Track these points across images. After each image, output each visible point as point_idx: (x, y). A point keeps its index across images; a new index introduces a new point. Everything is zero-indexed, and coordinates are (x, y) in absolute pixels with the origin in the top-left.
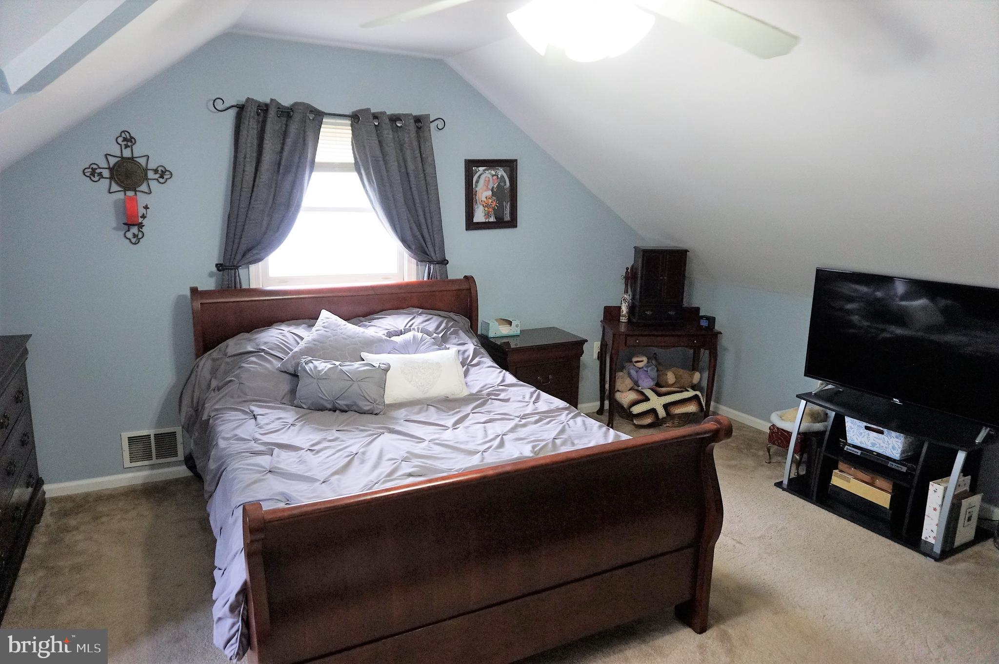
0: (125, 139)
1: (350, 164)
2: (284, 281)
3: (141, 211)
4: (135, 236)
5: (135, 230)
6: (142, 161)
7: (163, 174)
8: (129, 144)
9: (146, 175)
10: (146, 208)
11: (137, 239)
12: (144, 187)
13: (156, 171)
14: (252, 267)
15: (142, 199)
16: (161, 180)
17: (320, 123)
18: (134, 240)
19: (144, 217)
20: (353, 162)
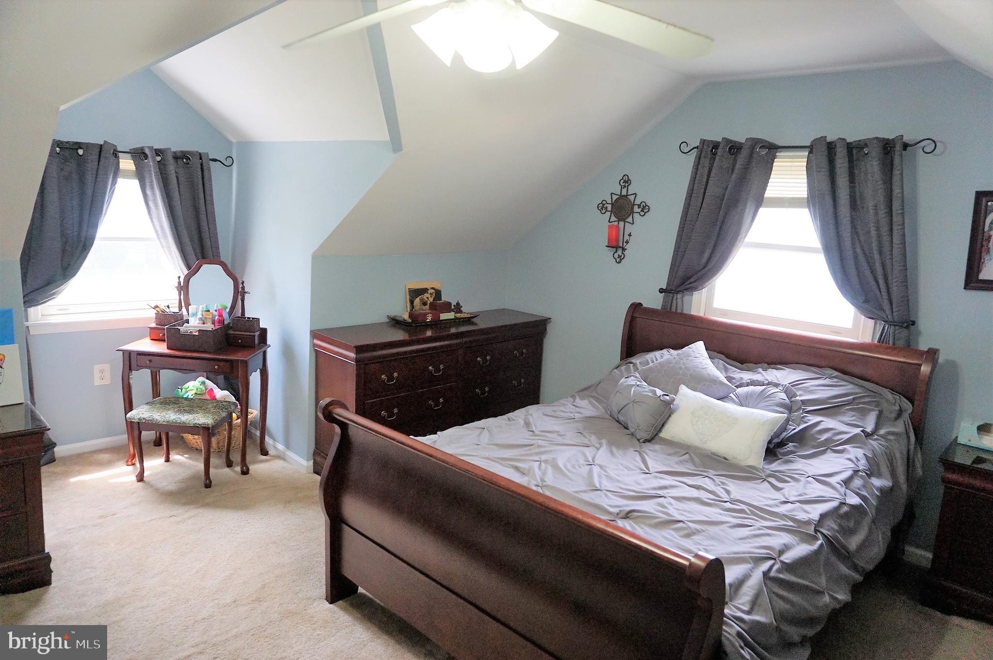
0: (625, 182)
1: (802, 198)
2: (725, 313)
3: (626, 237)
4: (619, 256)
5: (620, 252)
6: (632, 198)
7: (645, 208)
8: (627, 184)
9: (632, 208)
10: (630, 235)
11: (620, 260)
12: (630, 219)
13: (639, 206)
14: (696, 294)
15: (629, 228)
16: (642, 213)
17: (775, 157)
18: (618, 260)
19: (627, 242)
20: (806, 196)
